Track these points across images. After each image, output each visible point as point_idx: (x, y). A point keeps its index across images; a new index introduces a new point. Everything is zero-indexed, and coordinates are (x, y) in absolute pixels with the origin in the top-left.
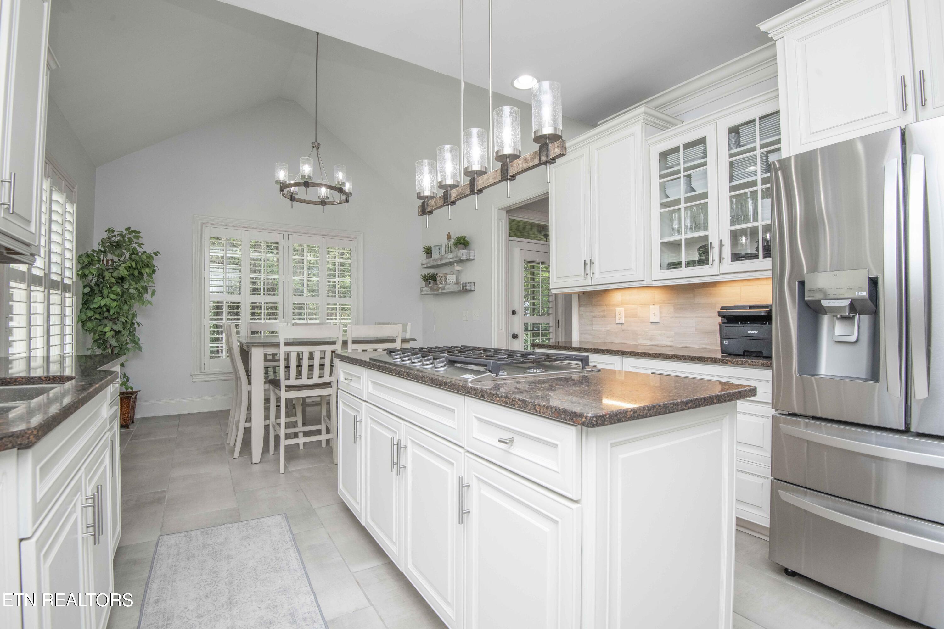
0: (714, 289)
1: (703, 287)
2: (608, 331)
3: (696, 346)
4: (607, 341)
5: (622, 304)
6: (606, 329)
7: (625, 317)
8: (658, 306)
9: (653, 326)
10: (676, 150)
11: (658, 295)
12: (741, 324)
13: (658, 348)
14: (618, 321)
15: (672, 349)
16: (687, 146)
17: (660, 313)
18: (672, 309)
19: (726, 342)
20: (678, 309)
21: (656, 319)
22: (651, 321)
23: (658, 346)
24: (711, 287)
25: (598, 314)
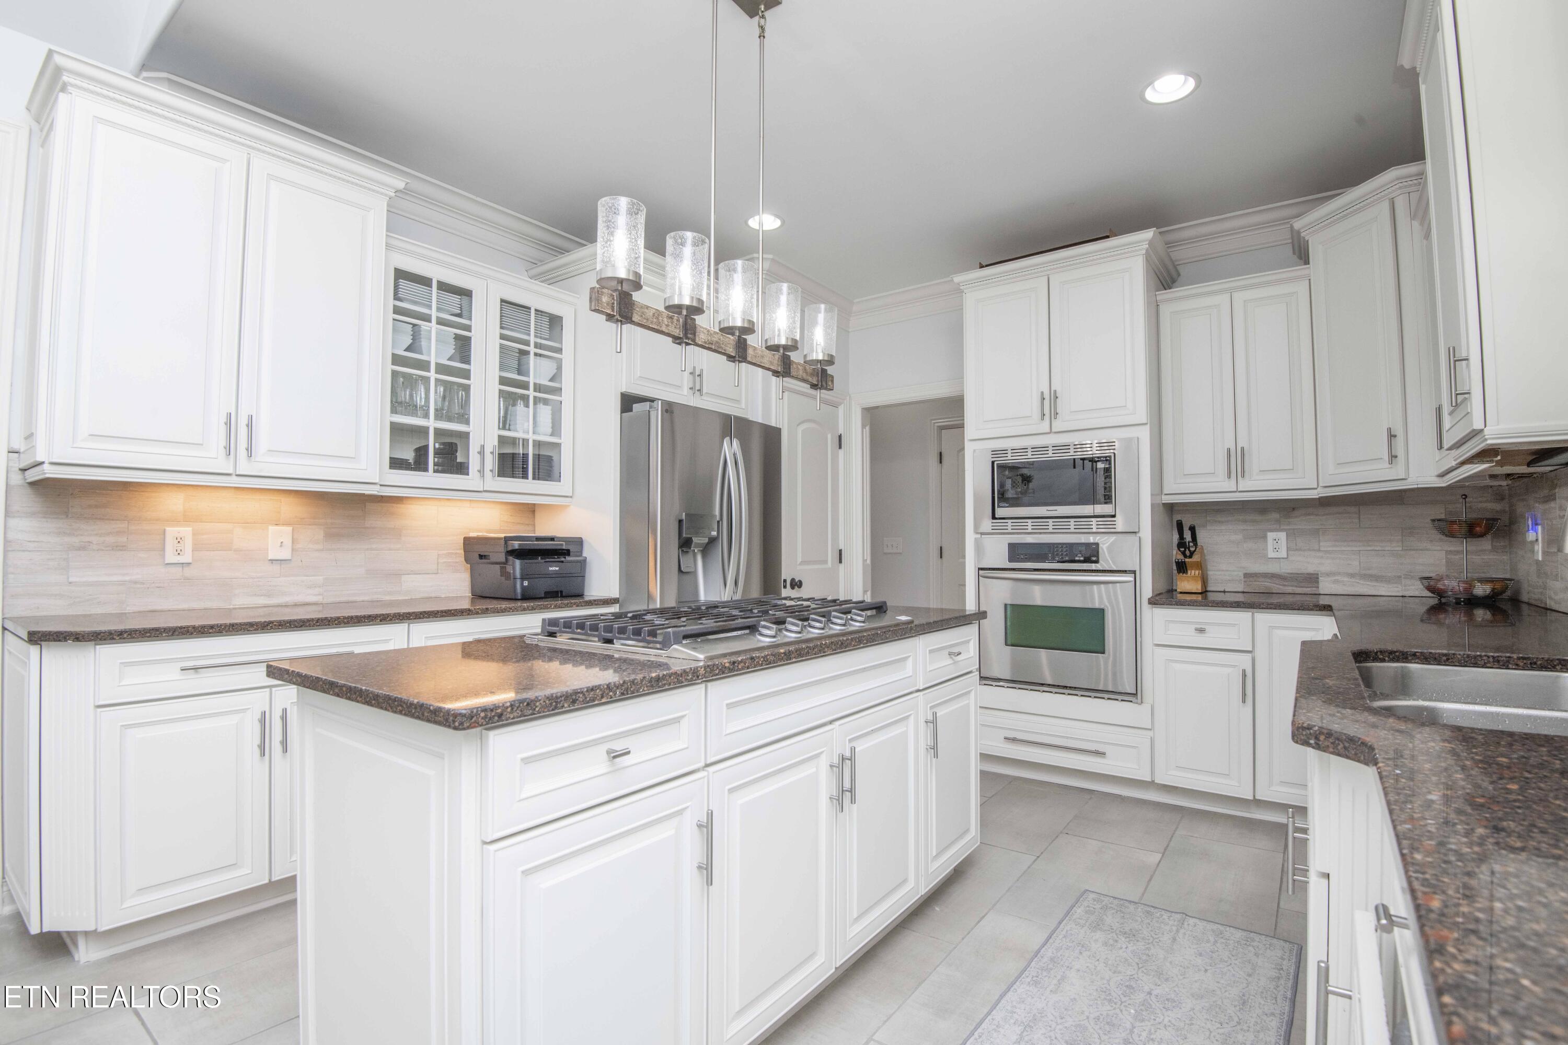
0: (399, 505)
1: (379, 502)
2: (136, 583)
3: (366, 598)
4: (129, 609)
5: (186, 518)
6: (127, 578)
7: (195, 549)
8: (290, 529)
9: (276, 568)
10: (425, 281)
11: (289, 507)
12: (542, 559)
13: (287, 610)
14: (171, 557)
15: (320, 608)
16: (444, 287)
17: (294, 541)
18: (320, 534)
19: (526, 583)
20: (333, 535)
21: (285, 554)
22: (271, 556)
23: (282, 606)
24: (394, 503)
25: (94, 539)
